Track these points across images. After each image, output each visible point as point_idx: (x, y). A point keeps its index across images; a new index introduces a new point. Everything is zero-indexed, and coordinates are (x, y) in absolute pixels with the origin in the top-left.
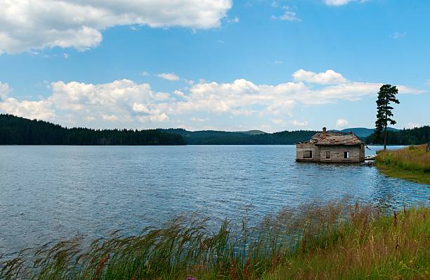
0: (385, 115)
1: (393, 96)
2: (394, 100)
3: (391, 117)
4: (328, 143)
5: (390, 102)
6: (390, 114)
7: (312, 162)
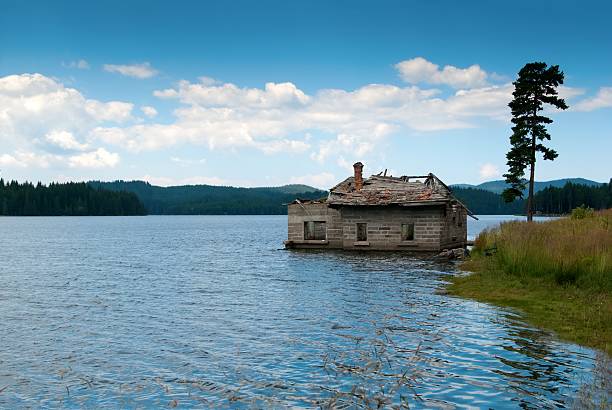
0: (529, 136)
1: (552, 92)
2: (553, 101)
3: (545, 143)
4: (362, 201)
5: (544, 105)
6: (544, 135)
7: (326, 248)
